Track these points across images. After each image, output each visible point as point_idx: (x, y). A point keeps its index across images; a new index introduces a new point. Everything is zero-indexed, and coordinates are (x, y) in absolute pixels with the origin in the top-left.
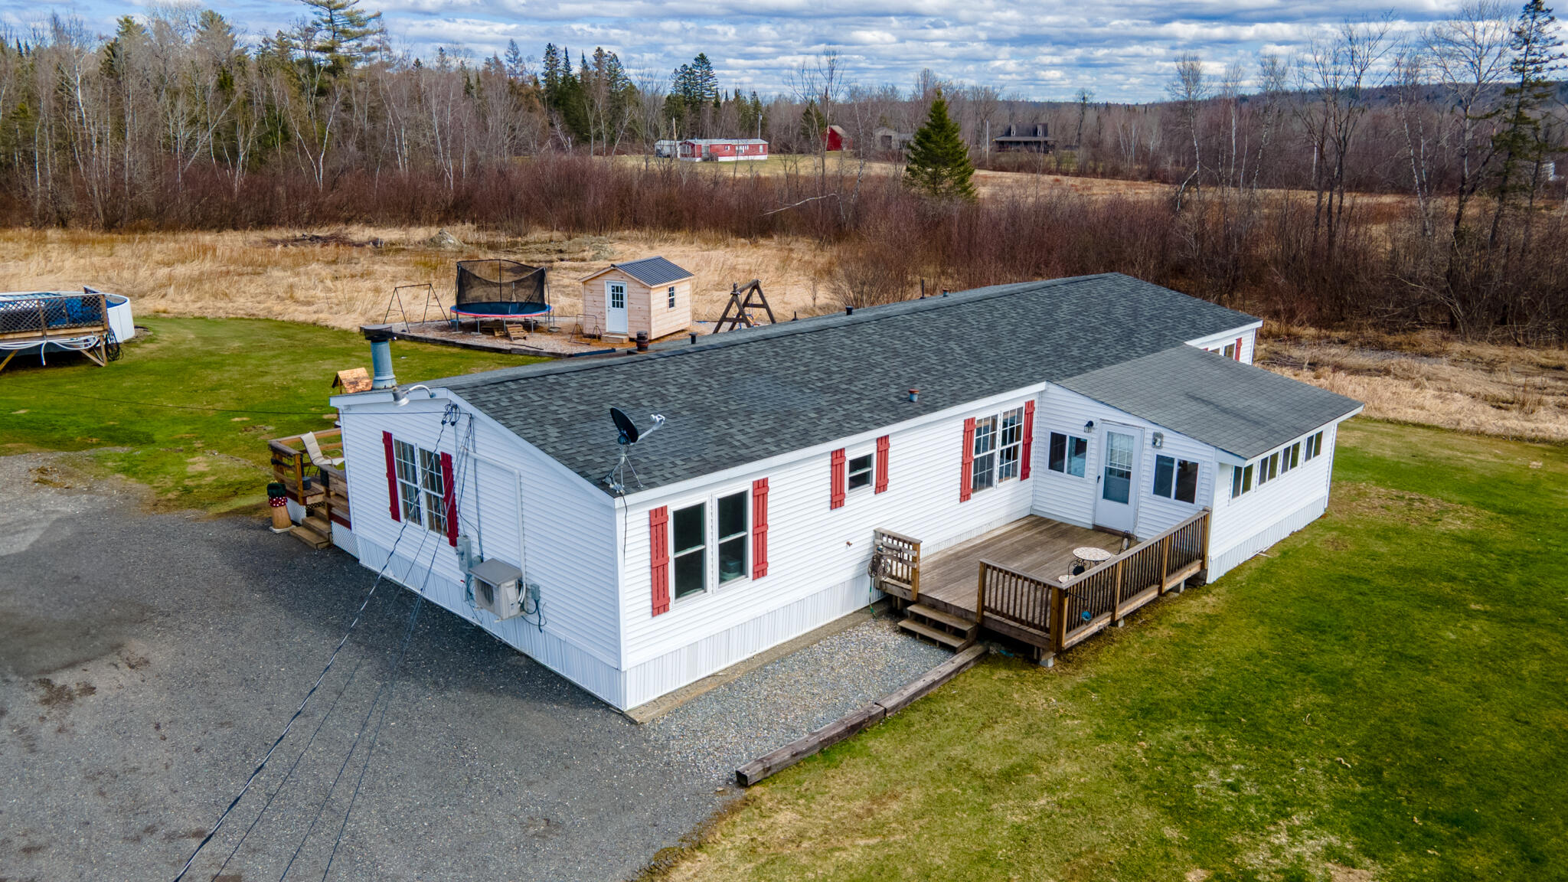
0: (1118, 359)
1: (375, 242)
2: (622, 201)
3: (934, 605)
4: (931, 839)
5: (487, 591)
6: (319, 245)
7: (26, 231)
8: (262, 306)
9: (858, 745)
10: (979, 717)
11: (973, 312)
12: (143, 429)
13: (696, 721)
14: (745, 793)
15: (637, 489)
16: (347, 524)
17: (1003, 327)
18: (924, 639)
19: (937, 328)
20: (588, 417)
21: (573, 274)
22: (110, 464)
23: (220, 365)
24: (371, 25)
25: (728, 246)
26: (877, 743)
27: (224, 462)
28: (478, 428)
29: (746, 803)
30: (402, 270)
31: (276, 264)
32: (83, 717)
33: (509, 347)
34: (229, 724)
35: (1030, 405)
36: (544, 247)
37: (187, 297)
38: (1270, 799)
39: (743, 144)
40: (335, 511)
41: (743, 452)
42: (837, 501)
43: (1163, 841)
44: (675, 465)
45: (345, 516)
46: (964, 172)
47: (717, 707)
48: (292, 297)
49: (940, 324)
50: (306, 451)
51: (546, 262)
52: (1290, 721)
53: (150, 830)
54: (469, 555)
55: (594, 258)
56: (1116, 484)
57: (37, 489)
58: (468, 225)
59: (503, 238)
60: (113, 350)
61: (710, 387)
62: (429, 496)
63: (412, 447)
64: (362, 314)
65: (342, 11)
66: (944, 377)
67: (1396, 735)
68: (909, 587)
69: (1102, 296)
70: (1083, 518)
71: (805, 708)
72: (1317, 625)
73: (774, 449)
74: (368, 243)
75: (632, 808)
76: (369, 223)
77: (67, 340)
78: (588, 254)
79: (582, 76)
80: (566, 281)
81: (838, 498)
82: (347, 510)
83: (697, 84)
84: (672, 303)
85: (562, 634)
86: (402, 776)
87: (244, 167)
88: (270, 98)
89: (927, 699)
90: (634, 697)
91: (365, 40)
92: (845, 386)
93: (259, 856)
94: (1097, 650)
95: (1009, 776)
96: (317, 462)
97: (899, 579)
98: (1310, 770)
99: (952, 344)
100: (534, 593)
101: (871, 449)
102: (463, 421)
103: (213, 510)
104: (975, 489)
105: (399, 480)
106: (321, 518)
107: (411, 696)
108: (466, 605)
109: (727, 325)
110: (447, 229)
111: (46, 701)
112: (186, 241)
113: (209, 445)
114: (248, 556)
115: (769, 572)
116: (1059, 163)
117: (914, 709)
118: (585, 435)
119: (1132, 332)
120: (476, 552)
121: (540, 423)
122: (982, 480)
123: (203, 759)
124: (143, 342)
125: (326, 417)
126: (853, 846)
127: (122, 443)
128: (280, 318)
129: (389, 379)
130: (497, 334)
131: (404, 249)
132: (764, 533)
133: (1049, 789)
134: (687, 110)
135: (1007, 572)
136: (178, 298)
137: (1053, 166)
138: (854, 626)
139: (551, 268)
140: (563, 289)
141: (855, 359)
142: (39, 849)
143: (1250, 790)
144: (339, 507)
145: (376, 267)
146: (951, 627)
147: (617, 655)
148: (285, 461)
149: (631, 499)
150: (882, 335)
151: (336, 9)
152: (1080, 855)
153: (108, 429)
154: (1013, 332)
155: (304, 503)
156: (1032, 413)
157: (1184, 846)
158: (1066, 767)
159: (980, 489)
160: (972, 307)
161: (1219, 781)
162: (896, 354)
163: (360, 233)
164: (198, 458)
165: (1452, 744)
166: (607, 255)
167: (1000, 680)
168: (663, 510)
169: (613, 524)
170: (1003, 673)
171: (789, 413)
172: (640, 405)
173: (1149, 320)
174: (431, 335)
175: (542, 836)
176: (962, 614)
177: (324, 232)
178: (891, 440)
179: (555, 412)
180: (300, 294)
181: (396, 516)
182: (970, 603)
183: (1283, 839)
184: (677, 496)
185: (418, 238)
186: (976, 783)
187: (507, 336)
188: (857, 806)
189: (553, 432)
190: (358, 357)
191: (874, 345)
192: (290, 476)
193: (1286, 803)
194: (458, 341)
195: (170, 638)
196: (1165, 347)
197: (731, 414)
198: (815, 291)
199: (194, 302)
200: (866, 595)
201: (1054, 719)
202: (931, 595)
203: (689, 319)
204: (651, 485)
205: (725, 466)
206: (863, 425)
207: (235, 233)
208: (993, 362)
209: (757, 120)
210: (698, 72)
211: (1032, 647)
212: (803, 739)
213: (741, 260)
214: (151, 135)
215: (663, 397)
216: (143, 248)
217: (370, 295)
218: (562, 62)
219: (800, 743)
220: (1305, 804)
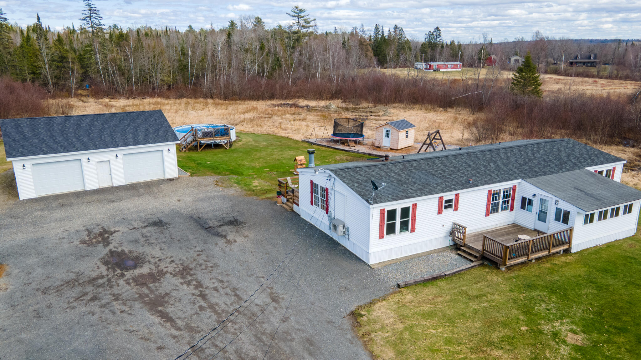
0: (553, 173)
1: (307, 106)
2: (396, 93)
3: (469, 248)
4: (449, 308)
5: (335, 227)
6: (289, 107)
7: (202, 100)
8: (272, 130)
9: (435, 283)
10: (474, 280)
11: (504, 152)
12: (240, 171)
13: (389, 270)
14: (399, 290)
15: (377, 203)
16: (298, 205)
17: (513, 158)
18: (464, 257)
19: (488, 158)
20: (366, 181)
21: (375, 122)
22: (233, 181)
23: (260, 151)
24: (312, 24)
25: (435, 111)
26: (440, 283)
27: (263, 183)
28: (336, 182)
29: (399, 292)
30: (316, 118)
31: (276, 114)
32: (235, 247)
33: (349, 150)
34: (268, 254)
35: (515, 187)
36: (365, 110)
37: (249, 126)
38: (559, 314)
39: (451, 64)
40: (295, 201)
41: (410, 195)
42: (440, 212)
43: (518, 319)
44: (389, 197)
45: (297, 203)
46: (537, 84)
47: (396, 267)
48: (280, 127)
49: (490, 156)
50: (287, 182)
51: (366, 116)
52: (579, 296)
53: (253, 275)
54: (331, 217)
55: (383, 115)
56: (542, 216)
57: (216, 187)
58: (339, 100)
59: (351, 106)
60: (231, 144)
61: (404, 174)
62: (321, 199)
63: (318, 185)
64: (302, 135)
65: (302, 19)
66: (484, 176)
67: (614, 305)
68: (462, 241)
69: (558, 148)
70: (531, 226)
71: (422, 271)
72: (606, 270)
73: (419, 195)
74: (305, 107)
75: (368, 288)
76: (306, 98)
77: (219, 141)
78: (381, 114)
79: (388, 37)
80: (372, 125)
81: (440, 211)
82: (298, 201)
83: (434, 39)
84: (407, 137)
85: (354, 242)
86: (310, 272)
87: (266, 77)
88: (276, 51)
89: (460, 274)
90: (372, 261)
91: (309, 29)
92: (448, 176)
93: (277, 284)
94: (521, 268)
95: (477, 297)
96: (290, 186)
97: (459, 238)
98: (578, 309)
99: (491, 164)
100: (348, 229)
101: (453, 197)
102: (332, 180)
103: (261, 197)
104: (491, 213)
105: (313, 194)
106: (291, 202)
107: (313, 253)
108: (329, 231)
109: (425, 147)
110: (332, 102)
111: (226, 243)
112: (248, 104)
113: (258, 177)
114: (270, 211)
115: (416, 231)
116: (598, 73)
117: (455, 276)
118: (365, 186)
119: (564, 162)
120: (333, 216)
121: (353, 182)
122: (494, 210)
123: (263, 261)
124: (238, 142)
125: (291, 170)
126: (426, 306)
127: (235, 174)
128: (277, 135)
129: (313, 165)
130: (346, 145)
131: (317, 110)
132: (415, 219)
133: (489, 302)
134: (429, 50)
135: (495, 241)
136: (247, 126)
137: (596, 73)
138: (443, 251)
139: (367, 119)
140: (370, 128)
141: (455, 167)
142: (229, 275)
143: (554, 311)
144: (296, 200)
145: (308, 116)
146: (473, 255)
147: (368, 248)
148: (282, 185)
149: (375, 205)
150: (467, 159)
151: (300, 18)
152: (491, 318)
153: (231, 170)
154: (516, 161)
155: (286, 198)
156: (515, 190)
157: (524, 321)
158: (496, 297)
159: (493, 213)
160: (504, 151)
161: (544, 308)
162: (470, 166)
163: (303, 102)
164: (256, 181)
165: (634, 309)
166: (388, 114)
167: (485, 272)
168: (384, 209)
169: (370, 212)
170: (487, 270)
171: (427, 184)
172: (382, 178)
173: (574, 158)
174: (324, 144)
175: (344, 291)
176: (477, 251)
177: (290, 102)
178: (460, 195)
179: (357, 179)
180: (283, 126)
181: (312, 204)
182: (480, 248)
183: (558, 324)
184: (389, 206)
185: (322, 105)
186: (467, 297)
187: (349, 146)
188: (430, 297)
189: (356, 185)
190: (301, 150)
191: (463, 163)
192: (283, 190)
193: (564, 316)
194: (333, 146)
195: (253, 231)
196: (576, 169)
197: (409, 183)
198: (463, 134)
199: (251, 128)
200: (448, 242)
201: (497, 284)
202: (469, 244)
203: (413, 142)
204: (381, 202)
205: (403, 199)
206: (451, 190)
207: (263, 102)
208: (504, 171)
209: (459, 53)
210: (435, 34)
211: (497, 263)
212: (419, 278)
213: (438, 118)
214: (239, 67)
215: (389, 177)
216: (235, 107)
217: (306, 128)
218: (381, 31)
219: (418, 279)
220: (569, 317)
